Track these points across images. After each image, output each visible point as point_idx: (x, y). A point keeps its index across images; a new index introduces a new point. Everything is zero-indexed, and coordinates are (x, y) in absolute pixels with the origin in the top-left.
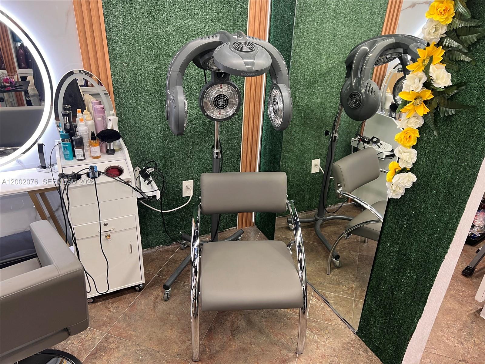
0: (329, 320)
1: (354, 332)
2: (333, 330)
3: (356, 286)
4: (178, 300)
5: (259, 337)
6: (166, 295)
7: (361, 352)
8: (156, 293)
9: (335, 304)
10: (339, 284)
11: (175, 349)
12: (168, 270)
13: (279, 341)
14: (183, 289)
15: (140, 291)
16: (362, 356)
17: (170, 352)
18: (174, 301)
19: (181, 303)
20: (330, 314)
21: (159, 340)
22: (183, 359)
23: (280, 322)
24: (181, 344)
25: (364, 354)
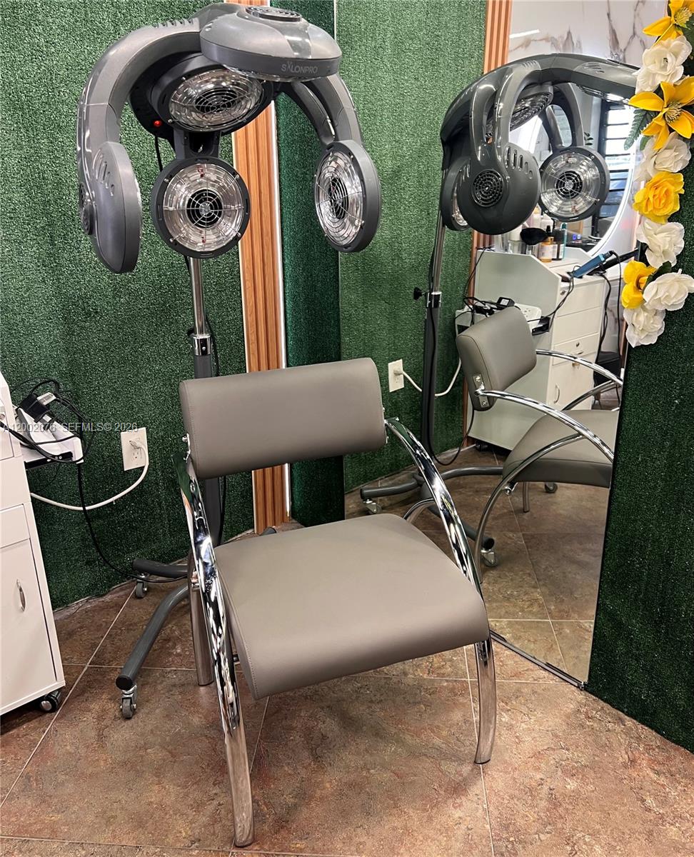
0: (517, 675)
1: (578, 687)
2: (534, 692)
3: (543, 594)
4: (157, 711)
5: (379, 748)
6: (127, 704)
7: (610, 726)
8: (97, 707)
9: (518, 638)
10: (508, 599)
11: (182, 829)
12: (115, 648)
13: (427, 746)
14: (164, 683)
15: (54, 709)
16: (617, 734)
17: (170, 839)
18: (148, 713)
19: (167, 715)
20: (515, 662)
21: (132, 819)
22: (209, 849)
23: (415, 703)
24: (194, 813)
25: (619, 728)
